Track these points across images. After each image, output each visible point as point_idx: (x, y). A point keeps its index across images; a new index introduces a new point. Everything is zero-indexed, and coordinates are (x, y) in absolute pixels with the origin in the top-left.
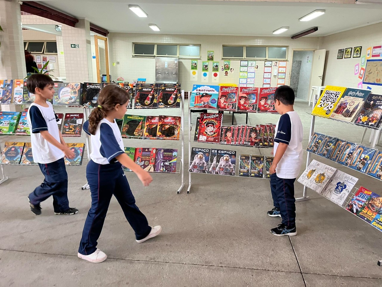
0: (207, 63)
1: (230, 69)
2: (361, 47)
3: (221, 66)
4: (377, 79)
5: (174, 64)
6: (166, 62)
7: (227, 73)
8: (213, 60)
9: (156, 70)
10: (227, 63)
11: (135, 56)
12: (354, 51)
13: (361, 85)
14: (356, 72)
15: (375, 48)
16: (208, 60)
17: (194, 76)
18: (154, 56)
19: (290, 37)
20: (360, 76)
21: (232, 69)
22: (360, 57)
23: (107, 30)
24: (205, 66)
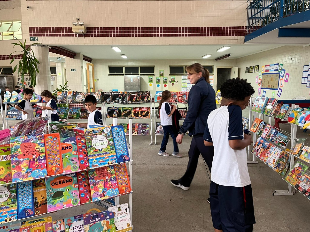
0: (159, 78)
1: (175, 82)
2: (259, 65)
3: (169, 80)
4: (268, 86)
5: (137, 80)
6: (131, 78)
7: (173, 84)
8: (163, 76)
9: (125, 83)
10: (173, 78)
11: (110, 74)
12: (255, 69)
13: (260, 90)
14: (257, 82)
15: (266, 66)
16: (160, 76)
17: (151, 87)
18: (123, 74)
19: (214, 59)
20: (259, 84)
21: (177, 82)
22: (258, 72)
23: (91, 58)
24: (158, 80)
